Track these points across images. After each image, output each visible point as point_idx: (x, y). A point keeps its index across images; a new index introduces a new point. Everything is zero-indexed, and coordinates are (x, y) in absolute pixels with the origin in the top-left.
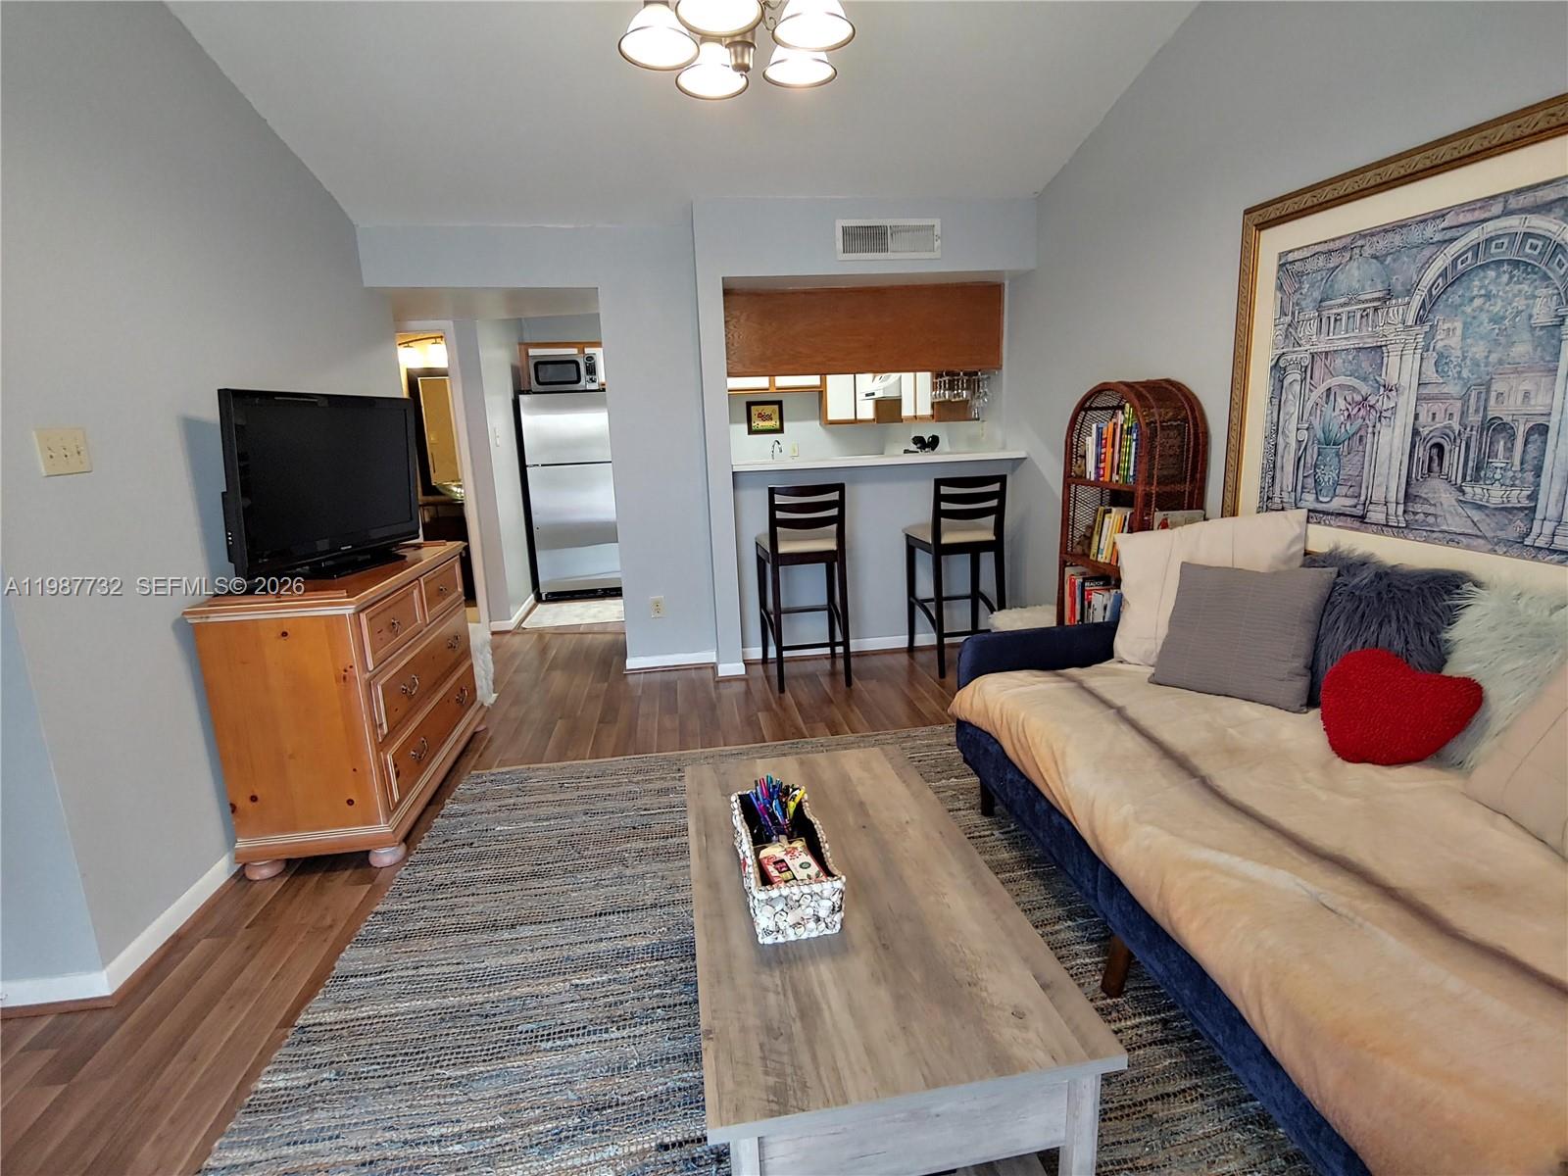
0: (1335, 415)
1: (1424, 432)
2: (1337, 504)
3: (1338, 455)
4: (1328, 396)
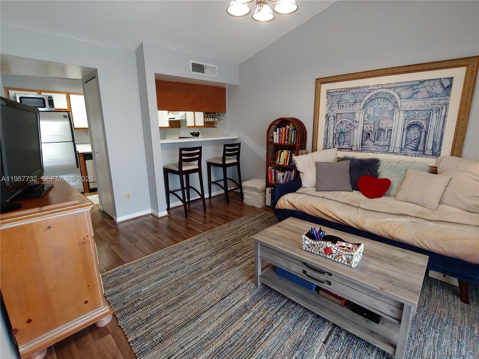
0: (343, 128)
1: (365, 131)
2: (344, 146)
3: (344, 136)
4: (341, 123)
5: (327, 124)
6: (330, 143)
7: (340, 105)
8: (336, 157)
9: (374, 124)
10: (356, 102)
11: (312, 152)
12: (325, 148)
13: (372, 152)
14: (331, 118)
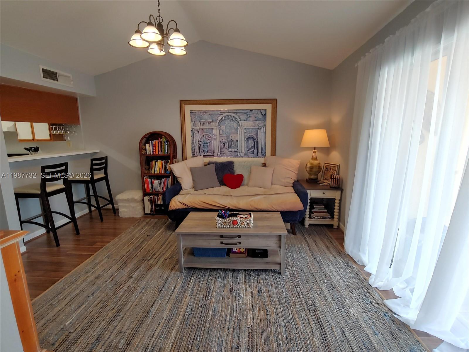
0: (206, 140)
1: (221, 142)
2: (208, 154)
3: (207, 146)
4: (204, 136)
5: (193, 137)
6: (197, 152)
7: (201, 122)
8: (203, 163)
9: (227, 137)
10: (213, 121)
11: (183, 160)
12: (194, 156)
13: (228, 156)
14: (196, 132)
